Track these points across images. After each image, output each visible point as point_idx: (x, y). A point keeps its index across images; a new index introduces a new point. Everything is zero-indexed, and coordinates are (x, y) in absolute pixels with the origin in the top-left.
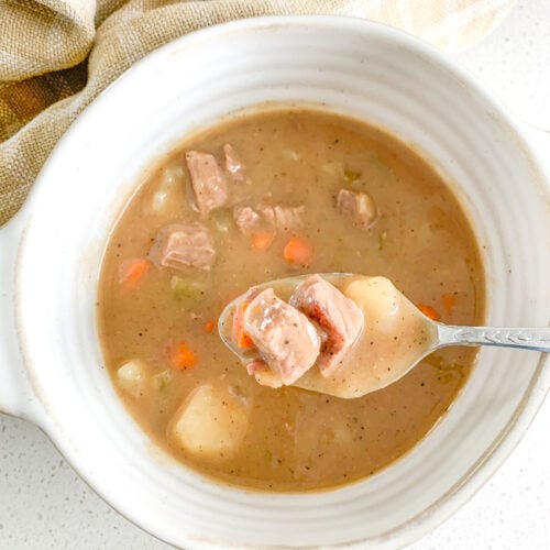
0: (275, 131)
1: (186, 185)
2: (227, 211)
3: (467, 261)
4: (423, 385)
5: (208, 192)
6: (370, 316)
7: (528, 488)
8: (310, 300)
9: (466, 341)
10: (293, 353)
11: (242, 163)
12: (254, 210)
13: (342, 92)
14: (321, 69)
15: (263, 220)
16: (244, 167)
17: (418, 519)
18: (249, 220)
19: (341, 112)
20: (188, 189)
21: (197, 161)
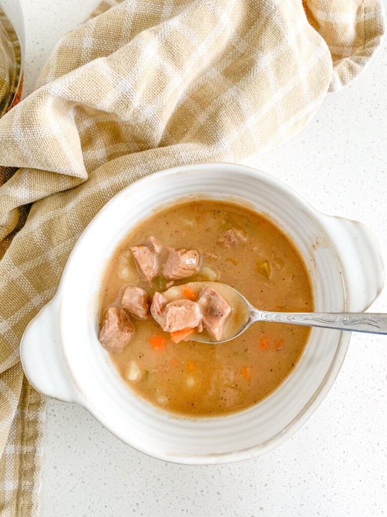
7: (356, 387)
21: (139, 253)
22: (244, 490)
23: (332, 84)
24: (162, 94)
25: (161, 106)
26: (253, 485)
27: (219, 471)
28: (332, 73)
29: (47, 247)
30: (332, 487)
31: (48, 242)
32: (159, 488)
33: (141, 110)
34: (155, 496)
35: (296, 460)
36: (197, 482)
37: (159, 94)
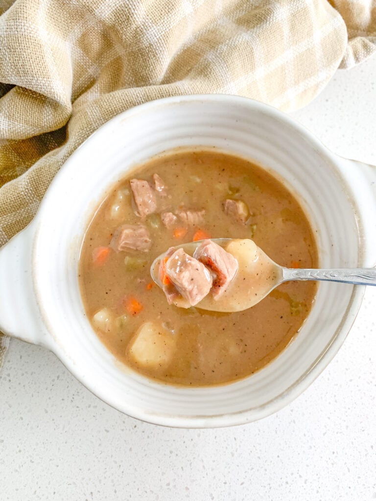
0: (185, 164)
1: (131, 200)
2: (157, 215)
3: (305, 239)
4: (282, 317)
5: (145, 204)
6: (242, 264)
7: (351, 380)
8: (206, 255)
9: (299, 278)
10: (196, 287)
11: (165, 185)
12: (174, 214)
13: (225, 139)
14: (212, 127)
15: (179, 220)
16: (167, 188)
17: (281, 396)
18: (171, 220)
19: (226, 152)
20: (133, 202)
21: (137, 185)
22: (217, 488)
23: (346, 58)
24: (170, 15)
25: (167, 30)
26: (227, 482)
27: (190, 462)
28: (347, 48)
29: (32, 198)
30: (318, 492)
31: (34, 193)
32: (119, 476)
33: (145, 31)
34: (114, 485)
35: (278, 456)
36: (163, 474)
37: (166, 15)
